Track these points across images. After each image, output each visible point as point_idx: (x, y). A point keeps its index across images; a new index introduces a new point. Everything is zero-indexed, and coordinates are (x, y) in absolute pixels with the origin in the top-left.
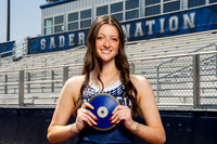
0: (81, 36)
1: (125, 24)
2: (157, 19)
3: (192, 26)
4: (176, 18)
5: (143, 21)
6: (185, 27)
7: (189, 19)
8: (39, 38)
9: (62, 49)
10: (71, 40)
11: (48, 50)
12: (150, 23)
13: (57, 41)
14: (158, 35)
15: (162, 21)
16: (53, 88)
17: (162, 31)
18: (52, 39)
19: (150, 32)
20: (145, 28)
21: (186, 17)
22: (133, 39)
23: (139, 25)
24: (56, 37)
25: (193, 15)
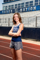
0: (11, 11)
1: (21, 8)
2: (28, 7)
3: (35, 9)
4: (32, 7)
5: (25, 8)
6: (34, 9)
7: (35, 8)
8: (2, 11)
9: (7, 13)
10: (9, 12)
11: (4, 14)
12: (26, 8)
13: (6, 12)
14: (28, 11)
15: (29, 8)
16: (6, 22)
17: (29, 10)
18: (5, 11)
19: (26, 10)
20: (25, 9)
21: (34, 7)
22: (23, 12)
23: (24, 9)
24: (6, 11)
25: (35, 7)
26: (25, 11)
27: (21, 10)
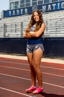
0: (26, 10)
1: (44, 5)
2: (57, 3)
5: (51, 4)
10: (22, 12)
11: (12, 16)
12: (54, 5)
13: (16, 12)
14: (57, 10)
15: (59, 4)
17: (59, 8)
18: (14, 11)
19: (54, 9)
20: (52, 7)
23: (49, 6)
24: (16, 10)
26: (52, 11)
27: (44, 8)
